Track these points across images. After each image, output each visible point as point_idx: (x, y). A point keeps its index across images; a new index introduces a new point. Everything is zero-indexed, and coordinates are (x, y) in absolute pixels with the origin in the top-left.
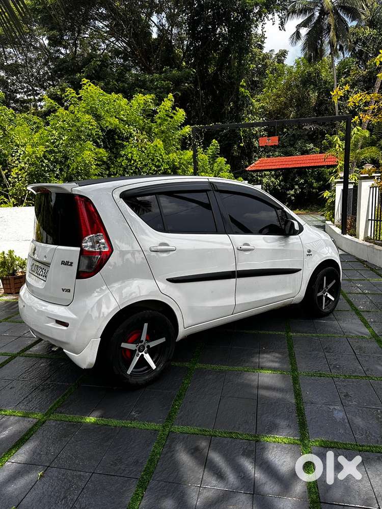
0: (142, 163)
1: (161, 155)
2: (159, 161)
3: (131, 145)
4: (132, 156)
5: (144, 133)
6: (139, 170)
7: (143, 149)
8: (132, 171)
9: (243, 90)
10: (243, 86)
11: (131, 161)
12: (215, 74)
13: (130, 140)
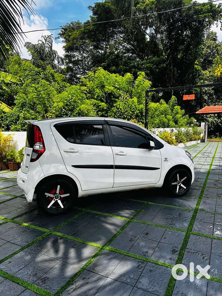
0: (124, 110)
1: (135, 106)
2: (134, 109)
3: (120, 101)
4: (119, 107)
5: (128, 94)
6: (122, 114)
7: (126, 103)
8: (119, 114)
9: (196, 66)
10: (196, 64)
11: (118, 109)
12: (182, 58)
13: (119, 98)
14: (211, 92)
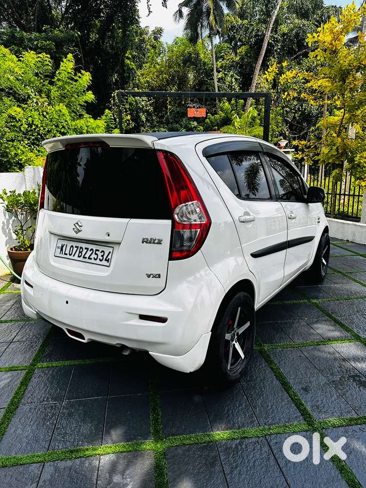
0: (44, 129)
1: (66, 121)
2: (63, 127)
3: (31, 108)
4: (33, 121)
5: (43, 95)
6: (42, 137)
7: (45, 114)
8: (33, 137)
9: (128, 62)
10: (128, 58)
11: (31, 127)
13: (28, 103)
14: (149, 109)
